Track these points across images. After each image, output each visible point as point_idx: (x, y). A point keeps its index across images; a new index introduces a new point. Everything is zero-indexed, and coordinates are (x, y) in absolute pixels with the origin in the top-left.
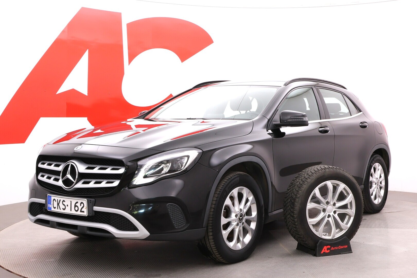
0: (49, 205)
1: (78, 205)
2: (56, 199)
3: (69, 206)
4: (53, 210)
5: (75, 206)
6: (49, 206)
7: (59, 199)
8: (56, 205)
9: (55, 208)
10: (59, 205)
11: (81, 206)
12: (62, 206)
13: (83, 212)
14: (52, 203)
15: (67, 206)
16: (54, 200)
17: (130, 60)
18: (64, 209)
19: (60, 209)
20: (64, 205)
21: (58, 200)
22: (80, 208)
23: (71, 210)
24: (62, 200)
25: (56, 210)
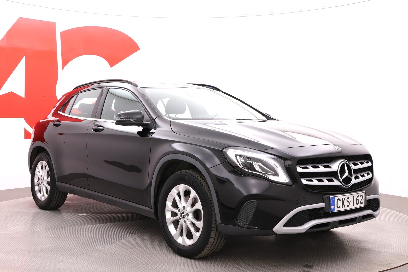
0: (331, 206)
1: (358, 198)
2: (341, 198)
3: (352, 201)
4: (336, 209)
5: (357, 200)
6: (332, 208)
7: (343, 197)
8: (340, 204)
9: (339, 207)
10: (344, 203)
11: (360, 198)
12: (346, 203)
13: (362, 203)
14: (336, 203)
15: (351, 201)
16: (339, 199)
17: (64, 65)
18: (348, 206)
19: (345, 207)
20: (348, 202)
21: (342, 199)
22: (360, 200)
23: (354, 205)
24: (346, 197)
25: (341, 209)
